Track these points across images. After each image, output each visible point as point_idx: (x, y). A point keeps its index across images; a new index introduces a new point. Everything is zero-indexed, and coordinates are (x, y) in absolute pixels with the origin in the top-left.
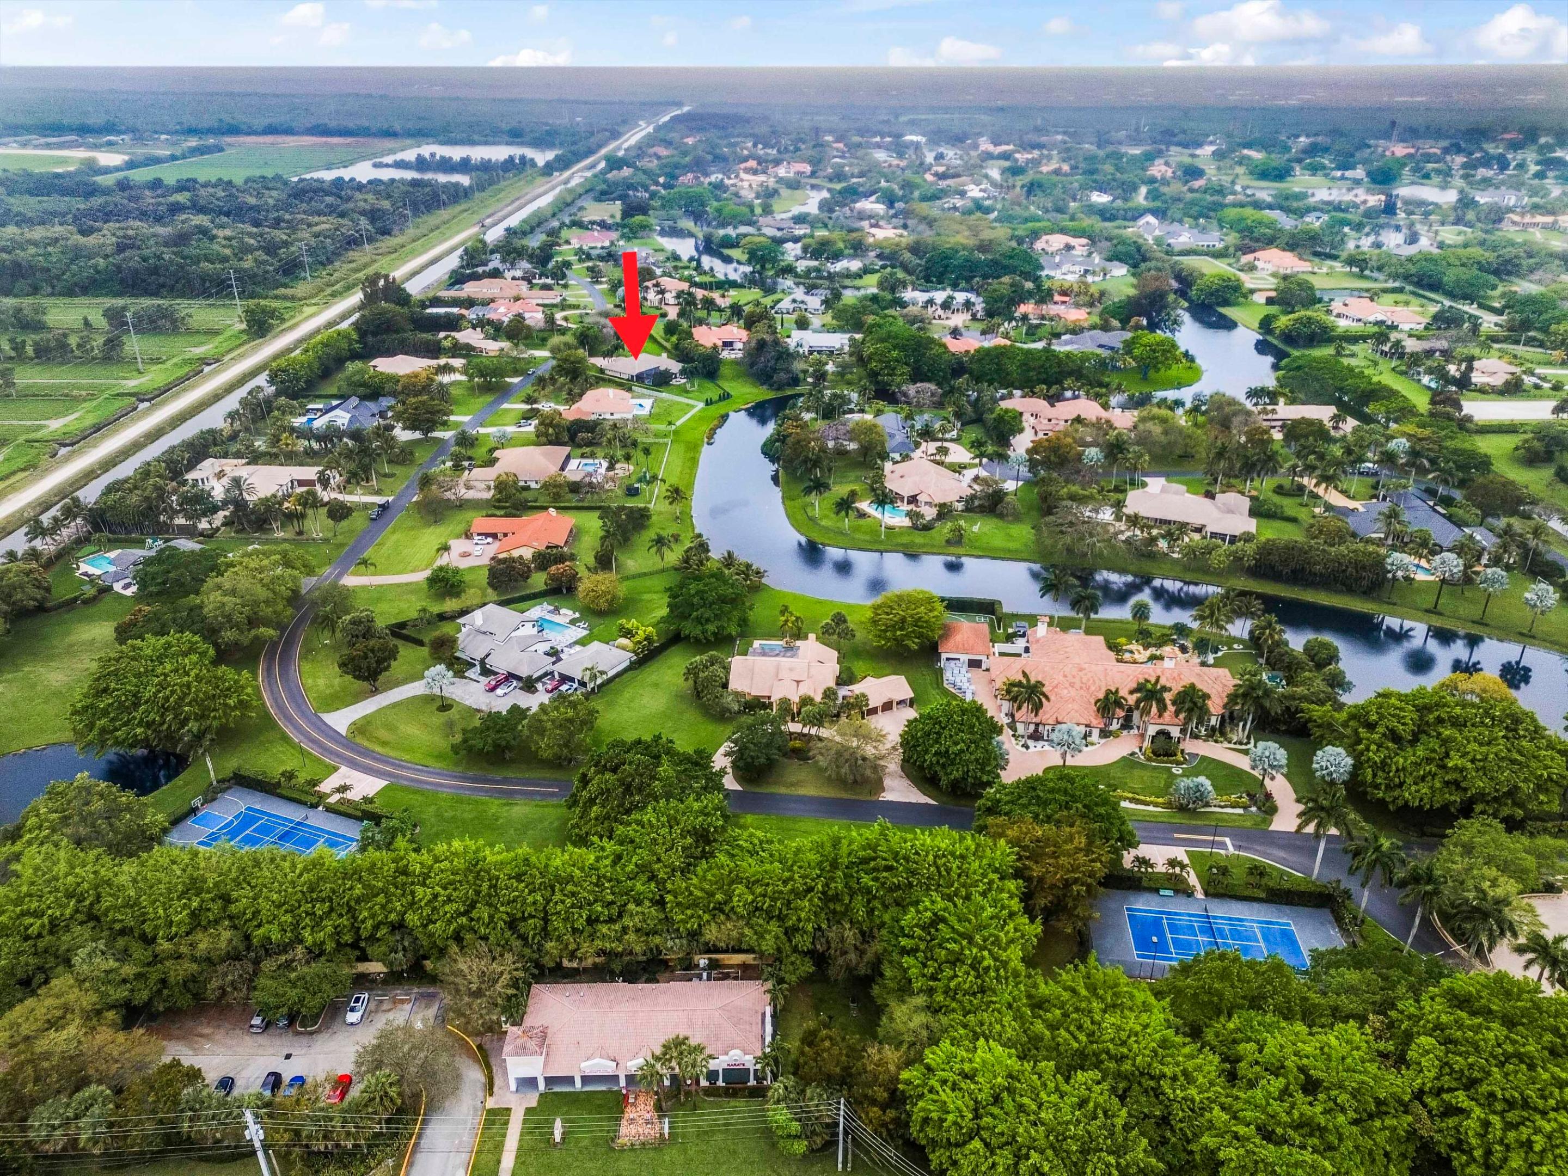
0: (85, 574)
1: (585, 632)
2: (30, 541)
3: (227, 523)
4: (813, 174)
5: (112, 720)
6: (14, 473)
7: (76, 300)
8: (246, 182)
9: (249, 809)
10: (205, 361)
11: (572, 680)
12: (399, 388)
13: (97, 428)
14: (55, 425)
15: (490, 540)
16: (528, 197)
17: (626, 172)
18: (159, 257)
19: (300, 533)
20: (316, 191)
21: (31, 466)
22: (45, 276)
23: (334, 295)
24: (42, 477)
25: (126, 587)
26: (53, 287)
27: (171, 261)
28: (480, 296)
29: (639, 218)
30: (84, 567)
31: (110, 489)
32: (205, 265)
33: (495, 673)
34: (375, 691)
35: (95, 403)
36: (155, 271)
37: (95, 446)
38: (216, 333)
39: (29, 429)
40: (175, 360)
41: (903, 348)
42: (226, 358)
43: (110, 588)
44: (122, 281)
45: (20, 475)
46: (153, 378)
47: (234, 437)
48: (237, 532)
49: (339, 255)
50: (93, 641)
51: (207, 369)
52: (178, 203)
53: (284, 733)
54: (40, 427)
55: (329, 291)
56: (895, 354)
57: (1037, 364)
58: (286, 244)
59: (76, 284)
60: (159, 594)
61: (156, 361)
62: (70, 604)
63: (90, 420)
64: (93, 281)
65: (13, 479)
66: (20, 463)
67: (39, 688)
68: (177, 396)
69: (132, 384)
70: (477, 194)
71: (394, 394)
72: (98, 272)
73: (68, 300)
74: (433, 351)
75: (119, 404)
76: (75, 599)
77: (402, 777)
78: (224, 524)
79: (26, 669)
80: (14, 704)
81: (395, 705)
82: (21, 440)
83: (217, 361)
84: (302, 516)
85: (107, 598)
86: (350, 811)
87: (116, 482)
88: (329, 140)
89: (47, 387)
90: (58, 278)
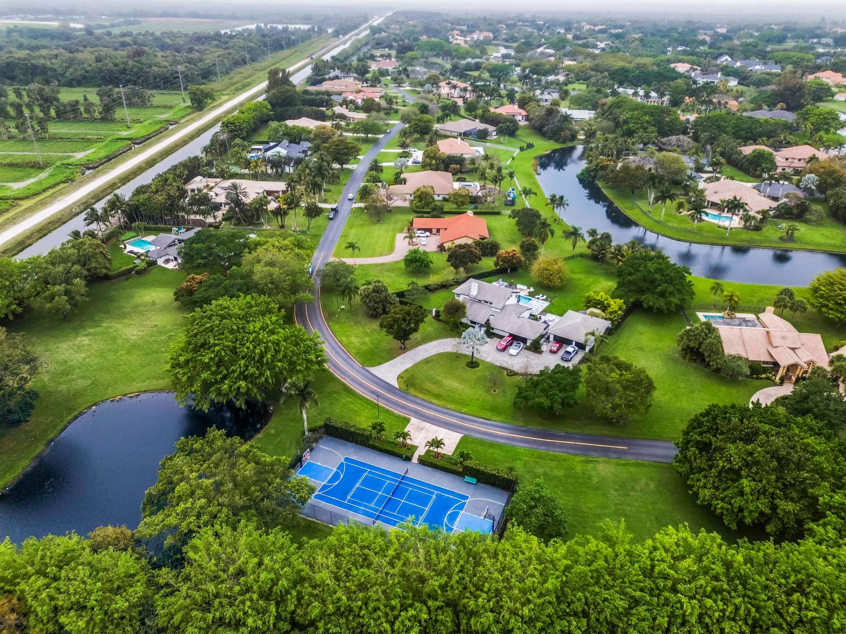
0: (131, 252)
1: (547, 304)
2: (88, 225)
3: (226, 218)
4: (495, 38)
5: (214, 373)
6: (58, 184)
7: (74, 89)
8: (162, 34)
9: (346, 459)
10: (169, 122)
11: (568, 342)
12: (312, 136)
13: (109, 159)
14: (80, 156)
15: (428, 234)
16: (331, 46)
17: (383, 34)
18: (126, 63)
19: (282, 227)
20: (206, 38)
21: (69, 180)
22: (53, 73)
23: (237, 90)
24: (80, 187)
25: (167, 261)
26: (59, 81)
27: (134, 66)
28: (334, 90)
29: (410, 54)
30: (129, 248)
31: (139, 191)
32: (155, 69)
33: (501, 337)
34: (404, 349)
35: (103, 144)
36: (123, 71)
37: (113, 168)
38: (171, 107)
39: (61, 158)
40: (149, 121)
41: (652, 115)
42: (183, 121)
43: (153, 263)
44: (103, 78)
45: (62, 186)
46: (136, 131)
47: (210, 164)
48: (235, 225)
49: (232, 70)
50: (154, 303)
51: (171, 127)
52: (125, 42)
53: (344, 385)
54: (69, 157)
55: (233, 88)
56: (647, 118)
57: (745, 126)
58: (201, 60)
59: (73, 80)
60: (205, 265)
61: (138, 121)
62: (127, 274)
63: (103, 153)
64: (84, 78)
65: (58, 188)
66: (62, 177)
67: (120, 341)
68: (158, 141)
69: (125, 134)
70: (300, 44)
71: (308, 140)
72: (87, 72)
73: (69, 89)
74: (322, 117)
75: (120, 145)
76: (130, 271)
77: (472, 430)
78: (224, 220)
79: (105, 325)
80: (102, 355)
81: (427, 361)
82: (58, 163)
83: (176, 123)
84: (285, 213)
85: (154, 270)
86: (448, 466)
87: (142, 187)
88: (200, 20)
89: (67, 134)
90: (62, 75)
